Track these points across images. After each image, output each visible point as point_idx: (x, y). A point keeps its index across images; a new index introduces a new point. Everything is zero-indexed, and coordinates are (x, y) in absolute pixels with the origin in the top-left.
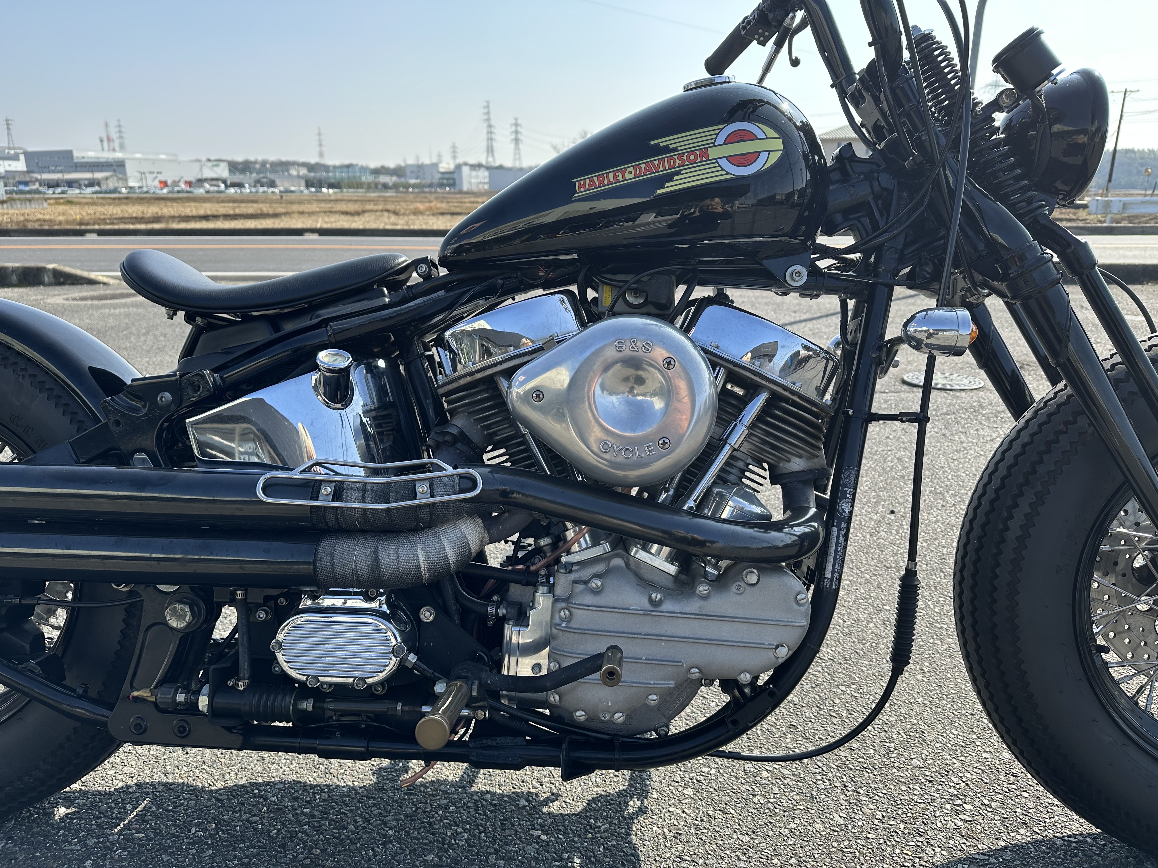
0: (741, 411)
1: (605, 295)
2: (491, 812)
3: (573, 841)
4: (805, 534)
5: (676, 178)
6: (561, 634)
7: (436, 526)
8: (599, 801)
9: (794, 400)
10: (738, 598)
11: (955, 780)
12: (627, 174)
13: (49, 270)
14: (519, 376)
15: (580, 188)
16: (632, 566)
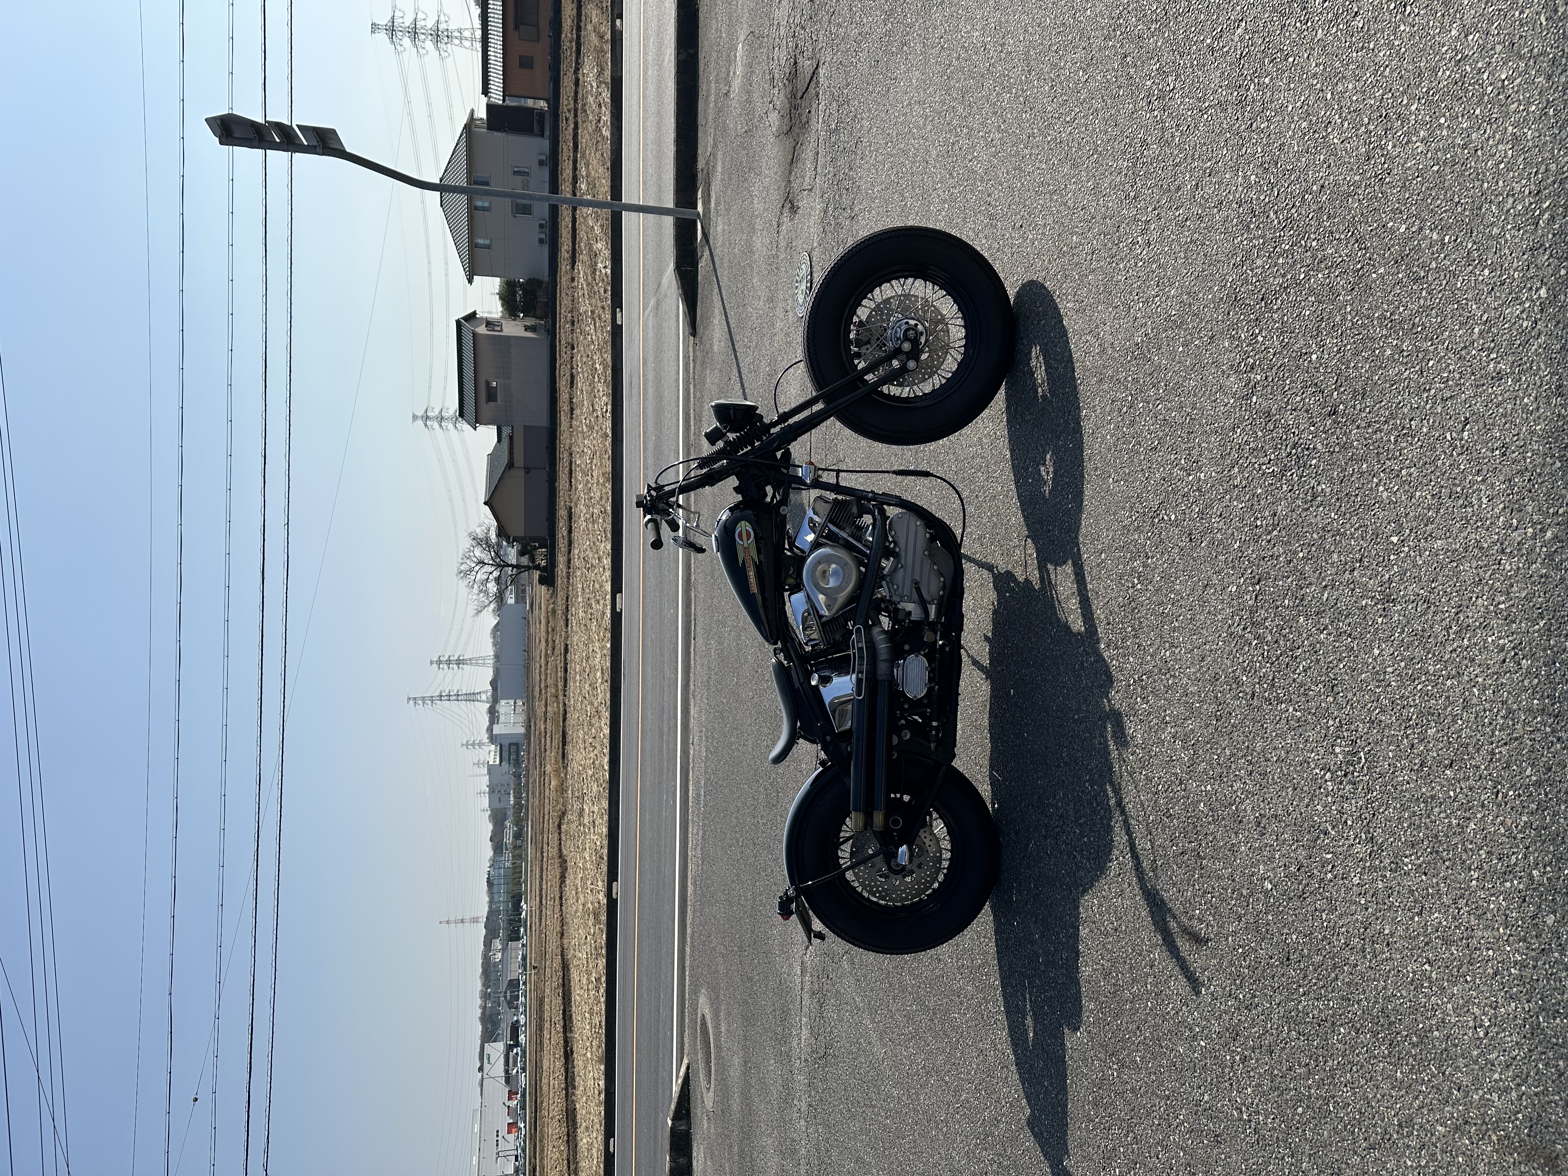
0: (835, 535)
1: (789, 581)
4: (876, 507)
5: (753, 557)
10: (899, 537)
12: (750, 574)
14: (821, 612)
15: (754, 591)
16: (890, 573)
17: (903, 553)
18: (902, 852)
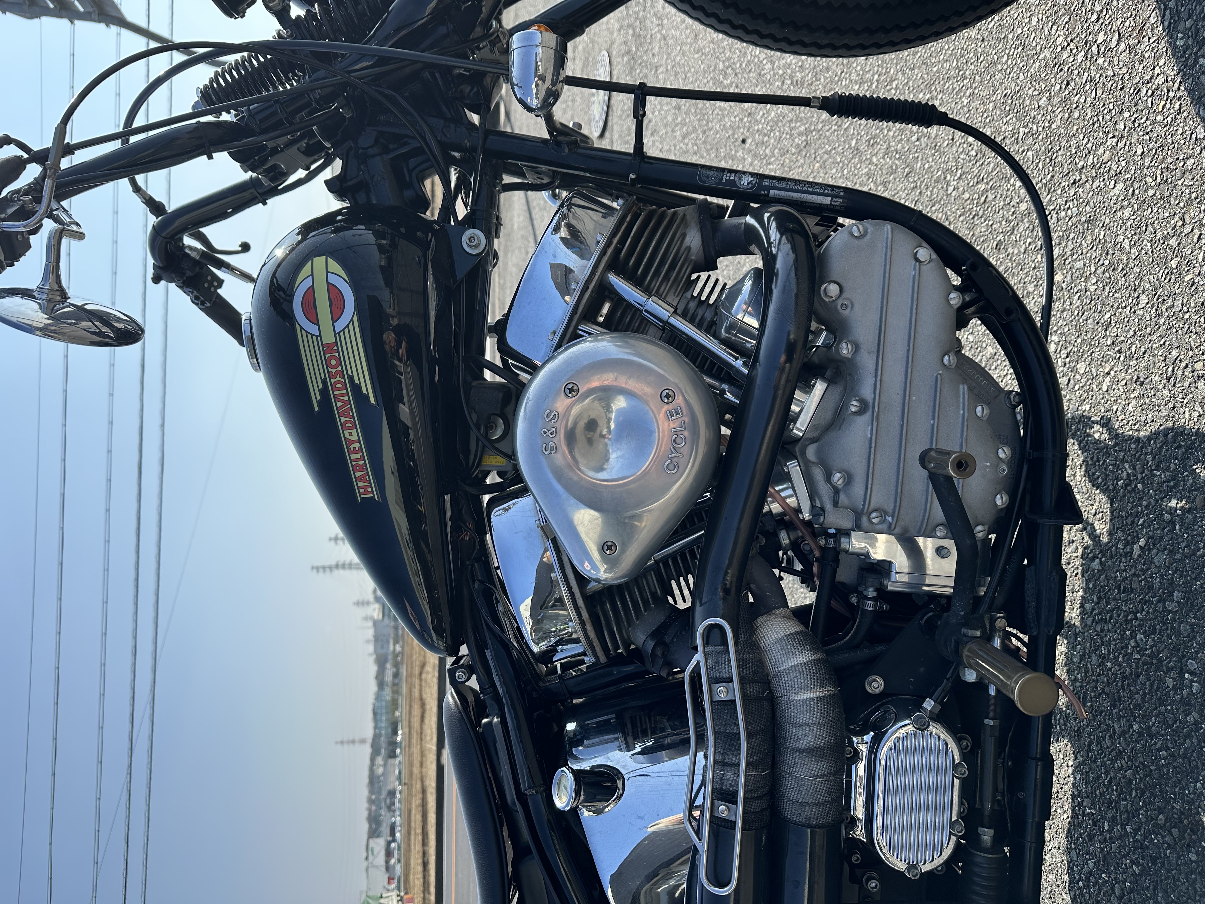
0: (629, 305)
1: (493, 463)
2: (1108, 603)
3: (1147, 507)
4: (779, 228)
5: (357, 381)
6: (901, 523)
7: (768, 675)
8: (1094, 474)
9: (618, 243)
10: (857, 307)
11: (1065, 55)
12: (352, 438)
14: (585, 568)
15: (369, 493)
16: (816, 434)
17: (867, 363)
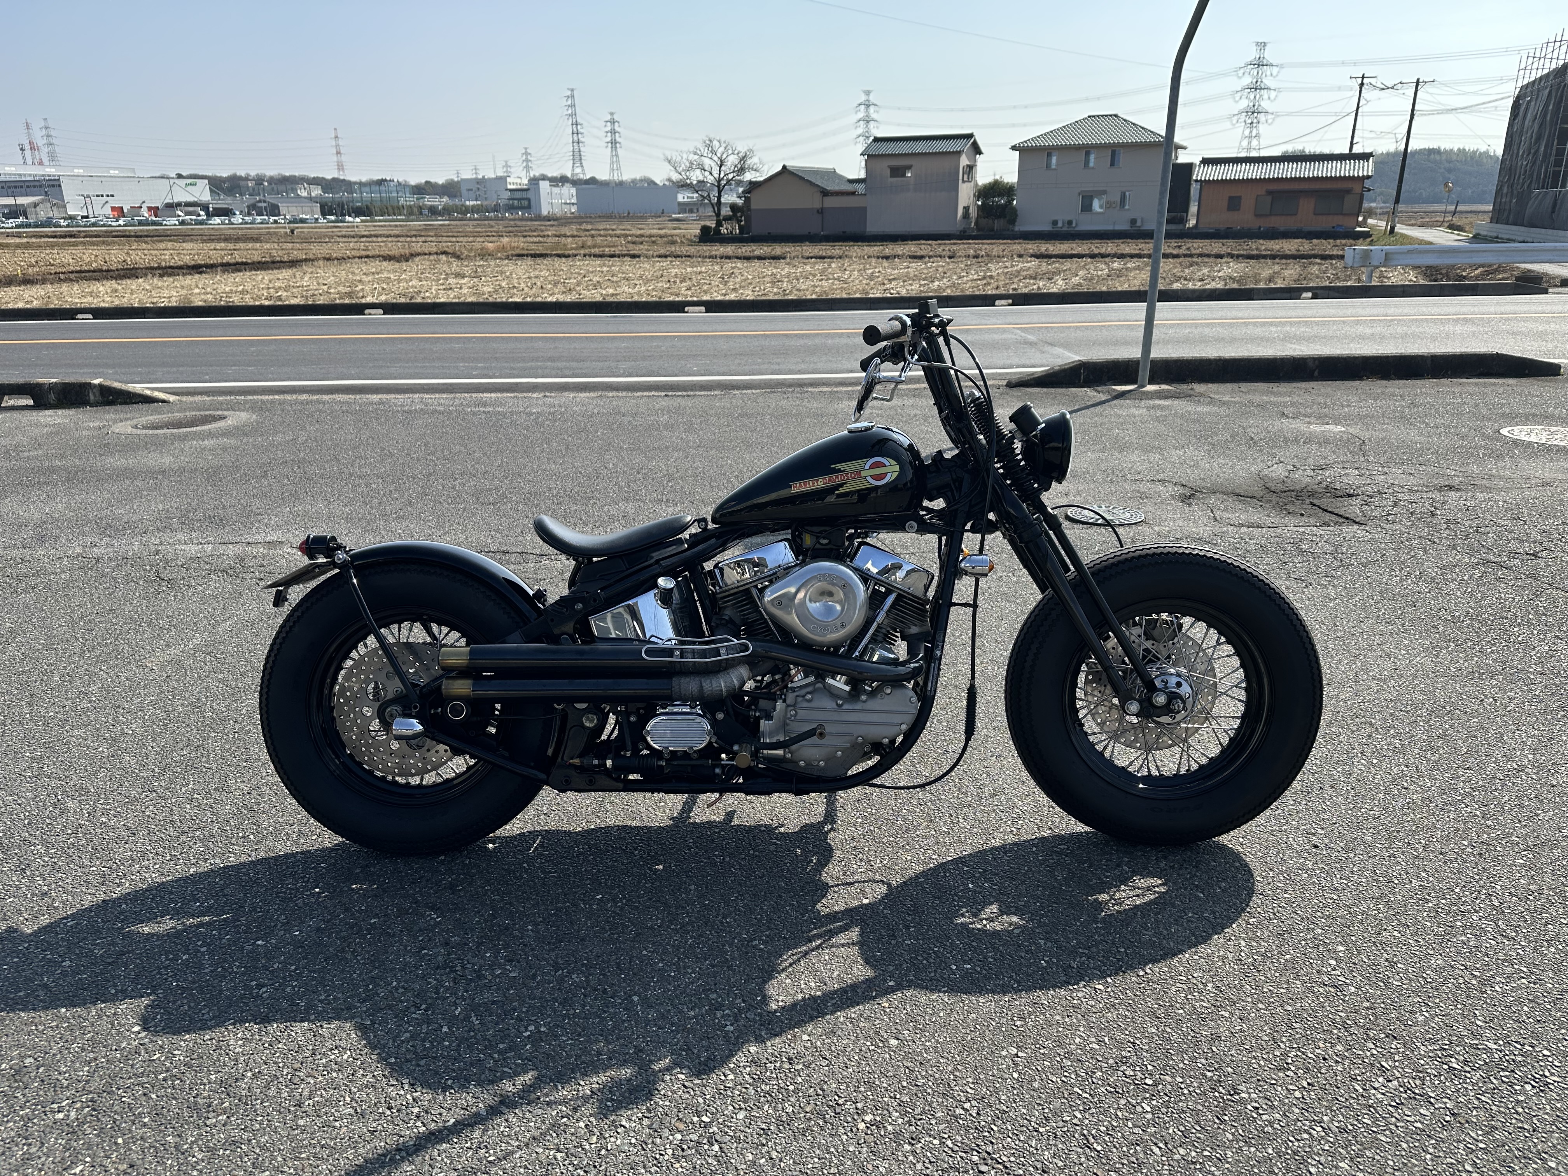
0: (882, 603)
1: (807, 539)
4: (917, 667)
5: (847, 485)
6: (790, 722)
7: (728, 669)
9: (910, 598)
10: (881, 701)
12: (819, 482)
13: (95, 386)
14: (768, 592)
15: (794, 488)
16: (827, 687)
17: (858, 706)
18: (412, 725)
